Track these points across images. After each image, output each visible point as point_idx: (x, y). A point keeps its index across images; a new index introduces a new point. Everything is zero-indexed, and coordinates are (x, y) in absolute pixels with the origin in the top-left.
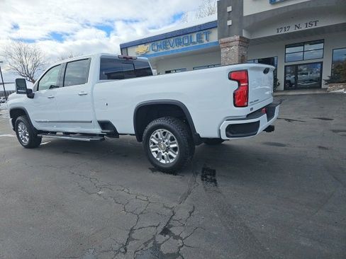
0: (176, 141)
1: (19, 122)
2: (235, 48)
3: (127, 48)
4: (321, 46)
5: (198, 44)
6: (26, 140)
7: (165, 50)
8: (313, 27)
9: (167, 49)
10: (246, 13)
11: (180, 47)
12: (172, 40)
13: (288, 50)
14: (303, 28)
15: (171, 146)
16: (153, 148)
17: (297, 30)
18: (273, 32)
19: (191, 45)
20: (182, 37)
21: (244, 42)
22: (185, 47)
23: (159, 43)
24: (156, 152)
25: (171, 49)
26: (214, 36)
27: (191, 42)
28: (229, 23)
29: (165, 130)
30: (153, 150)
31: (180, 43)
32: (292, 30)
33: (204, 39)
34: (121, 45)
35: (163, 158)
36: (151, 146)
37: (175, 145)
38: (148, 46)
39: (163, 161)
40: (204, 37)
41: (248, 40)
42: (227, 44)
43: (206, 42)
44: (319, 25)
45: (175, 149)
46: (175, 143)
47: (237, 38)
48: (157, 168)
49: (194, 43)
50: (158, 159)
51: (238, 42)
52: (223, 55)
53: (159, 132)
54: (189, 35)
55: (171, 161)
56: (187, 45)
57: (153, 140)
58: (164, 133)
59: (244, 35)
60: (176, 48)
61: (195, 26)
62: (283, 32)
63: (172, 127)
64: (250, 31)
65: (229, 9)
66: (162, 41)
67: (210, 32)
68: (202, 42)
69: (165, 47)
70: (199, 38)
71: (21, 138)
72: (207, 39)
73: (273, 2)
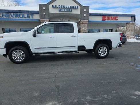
0: (107, 49)
5: (27, 18)
7: (7, 18)
8: (69, 21)
10: (50, 12)
11: (17, 18)
12: (12, 14)
14: (66, 21)
19: (24, 18)
20: (19, 14)
22: (20, 18)
23: (4, 14)
25: (12, 18)
27: (24, 17)
28: (44, 14)
31: (17, 16)
36: (99, 52)
37: (106, 51)
43: (31, 18)
47: (48, 20)
49: (26, 18)
50: (101, 55)
53: (102, 48)
54: (23, 14)
55: (105, 55)
57: (100, 50)
60: (15, 18)
61: (26, 11)
62: (61, 21)
65: (44, 8)
66: (6, 13)
67: (33, 15)
68: (30, 18)
69: (8, 16)
70: (28, 16)
71: (15, 58)
72: (32, 17)
73: (60, 11)
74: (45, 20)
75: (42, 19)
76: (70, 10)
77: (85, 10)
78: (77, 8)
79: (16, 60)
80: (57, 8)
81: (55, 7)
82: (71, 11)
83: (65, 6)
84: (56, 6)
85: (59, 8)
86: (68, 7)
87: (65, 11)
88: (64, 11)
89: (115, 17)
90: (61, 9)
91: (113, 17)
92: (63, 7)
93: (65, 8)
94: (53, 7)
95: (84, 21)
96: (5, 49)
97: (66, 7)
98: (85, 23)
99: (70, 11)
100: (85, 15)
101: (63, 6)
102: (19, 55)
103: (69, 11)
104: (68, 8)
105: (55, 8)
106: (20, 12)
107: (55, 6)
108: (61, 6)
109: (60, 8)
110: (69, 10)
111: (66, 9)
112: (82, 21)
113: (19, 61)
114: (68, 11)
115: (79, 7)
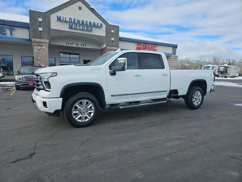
2: (46, 48)
8: (84, 47)
10: (52, 27)
14: (80, 46)
17: (77, 46)
28: (41, 29)
32: (74, 45)
33: (8, 32)
43: (9, 36)
44: (88, 47)
47: (48, 41)
51: (48, 45)
52: (36, 51)
62: (69, 45)
65: (40, 20)
67: (14, 29)
68: (5, 34)
70: (2, 31)
71: (76, 117)
72: (11, 34)
73: (71, 27)
74: (42, 41)
75: (35, 39)
76: (89, 28)
77: (113, 31)
78: (101, 26)
79: (78, 120)
80: (66, 22)
81: (62, 19)
82: (91, 31)
83: (81, 21)
84: (64, 18)
85: (70, 22)
86: (85, 22)
87: (81, 28)
88: (78, 28)
89: (153, 46)
90: (73, 25)
91: (150, 46)
92: (76, 22)
93: (81, 23)
94: (59, 19)
96: (62, 99)
97: (83, 23)
99: (89, 30)
100: (113, 39)
101: (76, 20)
102: (84, 111)
104: (85, 24)
105: (63, 21)
107: (62, 18)
108: (73, 20)
109: (72, 23)
110: (87, 29)
111: (81, 26)
112: (108, 47)
113: (83, 121)
114: (85, 29)
115: (104, 26)
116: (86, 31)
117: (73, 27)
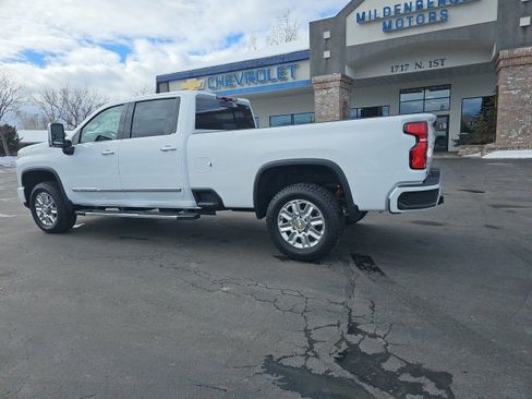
0: (321, 216)
1: (39, 191)
2: (335, 91)
3: (167, 82)
4: (446, 93)
5: (279, 82)
6: (51, 220)
7: (228, 89)
8: (440, 67)
9: (232, 86)
10: (350, 43)
11: (253, 86)
12: (240, 74)
13: (404, 97)
14: (426, 68)
15: (313, 223)
16: (283, 227)
17: (419, 70)
18: (385, 71)
19: (270, 83)
20: (255, 70)
21: (347, 84)
22: (260, 85)
23: (220, 77)
24: (288, 233)
25: (239, 87)
26: (304, 72)
27: (270, 79)
28: (327, 54)
29: (304, 202)
30: (282, 229)
31: (252, 80)
32: (411, 69)
33: (289, 75)
34: (158, 78)
35: (299, 240)
36: (280, 223)
37: (319, 222)
38: (203, 80)
39: (299, 246)
40: (289, 71)
41: (352, 80)
42: (324, 85)
43: (291, 80)
44: (448, 65)
45: (318, 228)
46: (320, 219)
47: (338, 76)
48: (289, 255)
49: (274, 80)
50: (291, 242)
51: (338, 83)
52: (318, 100)
53: (294, 204)
54: (266, 69)
55: (312, 245)
56: (262, 82)
57: (284, 215)
58: (303, 206)
59: (347, 74)
60: (246, 86)
61: (276, 57)
62: (399, 72)
63: (316, 197)
64: (356, 67)
65: (327, 35)
66: (225, 75)
67: (296, 67)
68: (285, 79)
69: (229, 83)
70: (281, 74)
72: (292, 76)
73: (387, 29)
74: (329, 77)
75: (316, 78)
76: (438, 12)
80: (377, 19)
81: (367, 19)
82: (444, 20)
84: (372, 13)
88: (406, 24)
90: (394, 22)
92: (402, 11)
93: (414, 9)
94: (361, 20)
95: (517, 51)
98: (522, 60)
99: (438, 19)
101: (402, 8)
103: (433, 21)
105: (370, 22)
106: (259, 64)
107: (367, 14)
112: (505, 53)
113: (49, 224)
114: (427, 20)
116: (430, 24)
117: (394, 27)
